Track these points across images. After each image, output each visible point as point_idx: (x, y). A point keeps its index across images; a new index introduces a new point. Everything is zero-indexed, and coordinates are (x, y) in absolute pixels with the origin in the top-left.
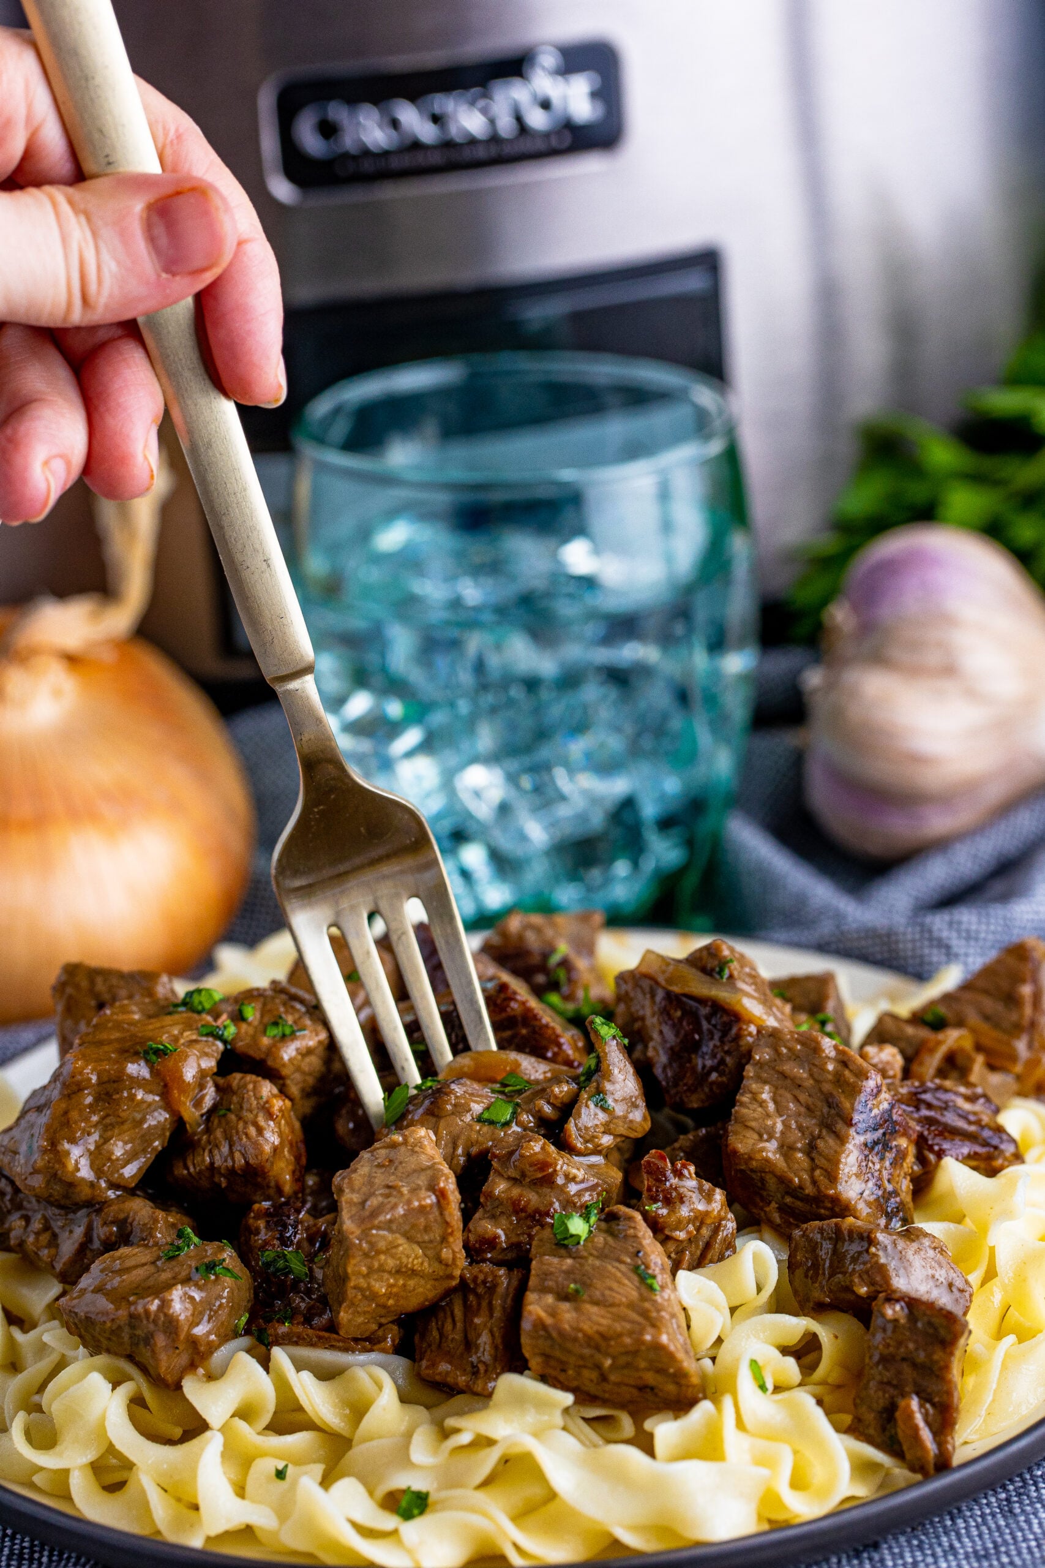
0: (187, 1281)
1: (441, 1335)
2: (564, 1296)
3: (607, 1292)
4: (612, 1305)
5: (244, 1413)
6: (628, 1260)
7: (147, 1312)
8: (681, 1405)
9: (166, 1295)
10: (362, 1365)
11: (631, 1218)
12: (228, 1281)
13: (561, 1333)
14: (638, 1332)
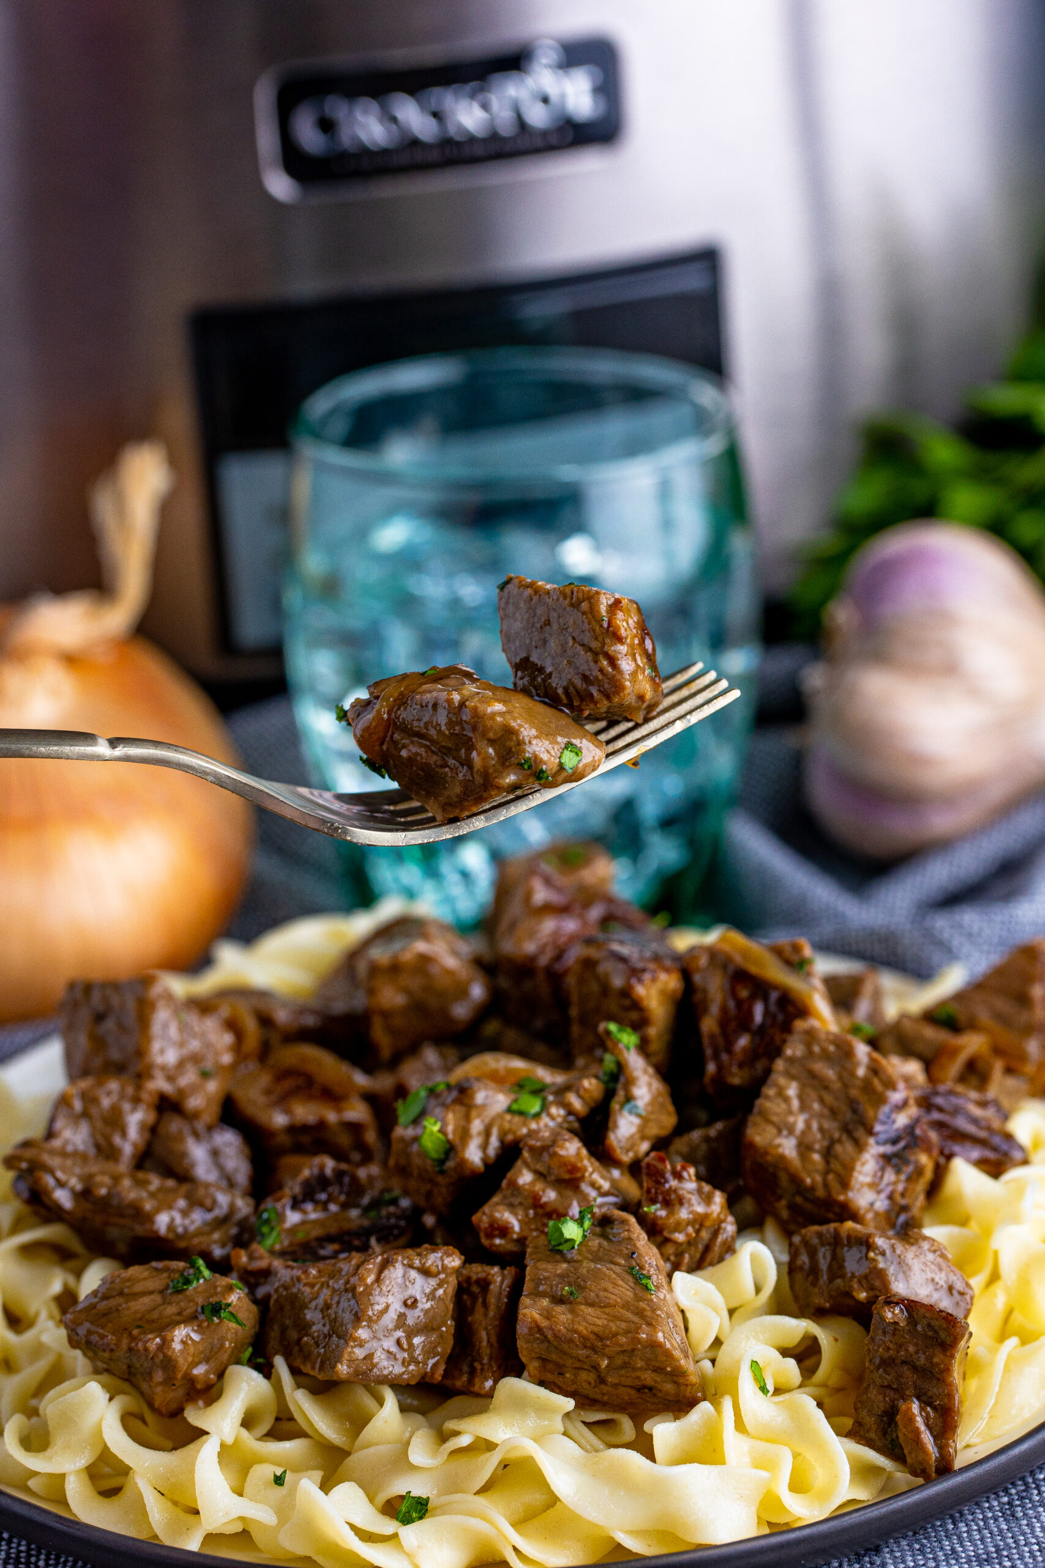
0: (191, 1320)
2: (559, 1299)
3: (603, 1294)
4: (608, 1306)
6: (622, 1262)
7: (148, 1349)
8: (680, 1406)
9: (167, 1334)
11: (624, 1220)
13: (557, 1335)
14: (633, 1331)
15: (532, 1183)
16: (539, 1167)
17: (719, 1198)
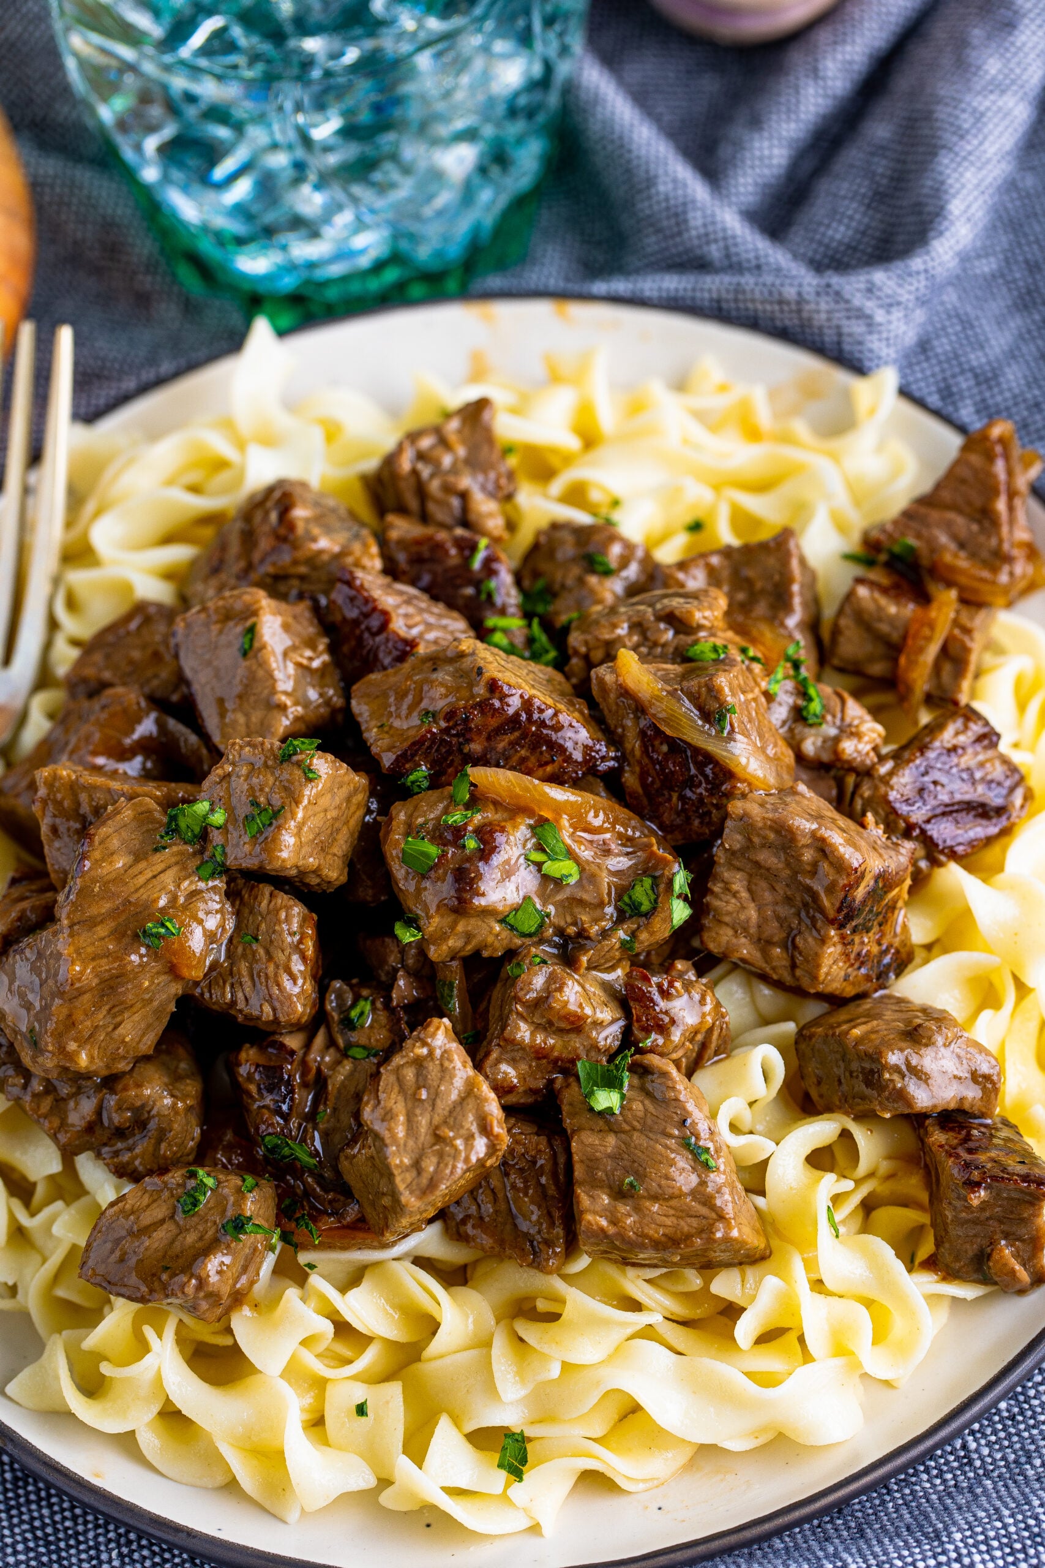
0: (218, 1248)
3: (663, 1182)
4: (671, 1197)
6: (676, 1132)
8: (748, 1262)
9: (201, 1269)
10: (403, 1259)
14: (707, 1231)
15: (533, 1037)
16: (537, 1019)
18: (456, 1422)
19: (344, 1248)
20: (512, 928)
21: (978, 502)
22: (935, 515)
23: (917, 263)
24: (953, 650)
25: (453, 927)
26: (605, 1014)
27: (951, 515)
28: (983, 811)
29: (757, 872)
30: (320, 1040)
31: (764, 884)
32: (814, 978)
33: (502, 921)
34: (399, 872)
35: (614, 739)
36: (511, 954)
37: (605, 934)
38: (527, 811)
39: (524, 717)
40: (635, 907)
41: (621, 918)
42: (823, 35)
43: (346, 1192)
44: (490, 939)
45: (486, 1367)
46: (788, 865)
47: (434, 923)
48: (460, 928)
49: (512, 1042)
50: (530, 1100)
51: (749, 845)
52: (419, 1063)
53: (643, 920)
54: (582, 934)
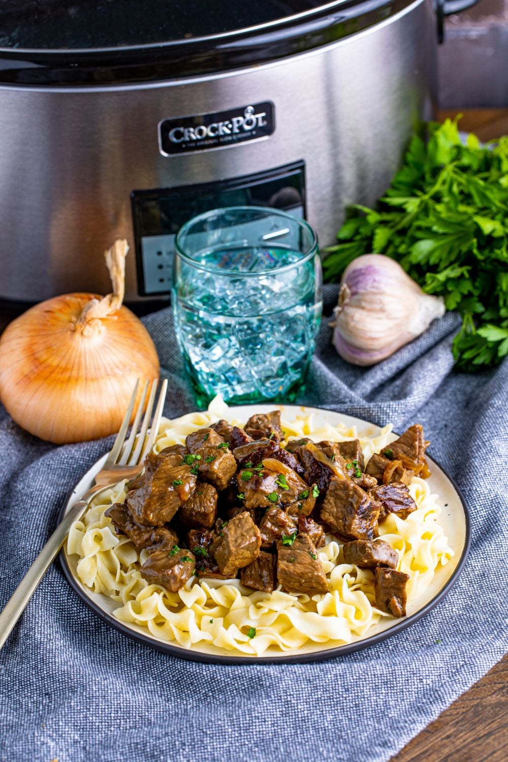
0: (178, 563)
1: (251, 573)
2: (290, 561)
3: (302, 560)
4: (304, 564)
5: (197, 602)
6: (307, 550)
7: (168, 574)
8: (323, 592)
9: (173, 568)
10: (228, 585)
11: (306, 538)
12: (190, 562)
13: (291, 573)
14: (312, 572)
15: (271, 527)
16: (273, 522)
17: (321, 528)
18: (237, 626)
19: (212, 578)
20: (269, 499)
21: (410, 442)
22: (398, 445)
23: (402, 401)
24: (399, 472)
25: (253, 496)
26: (292, 525)
27: (403, 445)
28: (401, 503)
29: (337, 497)
30: (213, 532)
31: (339, 501)
32: (350, 530)
33: (267, 497)
34: (240, 481)
35: (303, 465)
36: (268, 507)
37: (294, 503)
38: (277, 471)
39: (279, 453)
40: (303, 496)
41: (299, 500)
42: (385, 363)
43: (215, 563)
44: (263, 502)
45: (247, 612)
46: (346, 495)
47: (247, 494)
48: (255, 497)
49: (265, 527)
50: (268, 546)
51: (336, 489)
52: (240, 519)
53: (305, 500)
54: (288, 502)
